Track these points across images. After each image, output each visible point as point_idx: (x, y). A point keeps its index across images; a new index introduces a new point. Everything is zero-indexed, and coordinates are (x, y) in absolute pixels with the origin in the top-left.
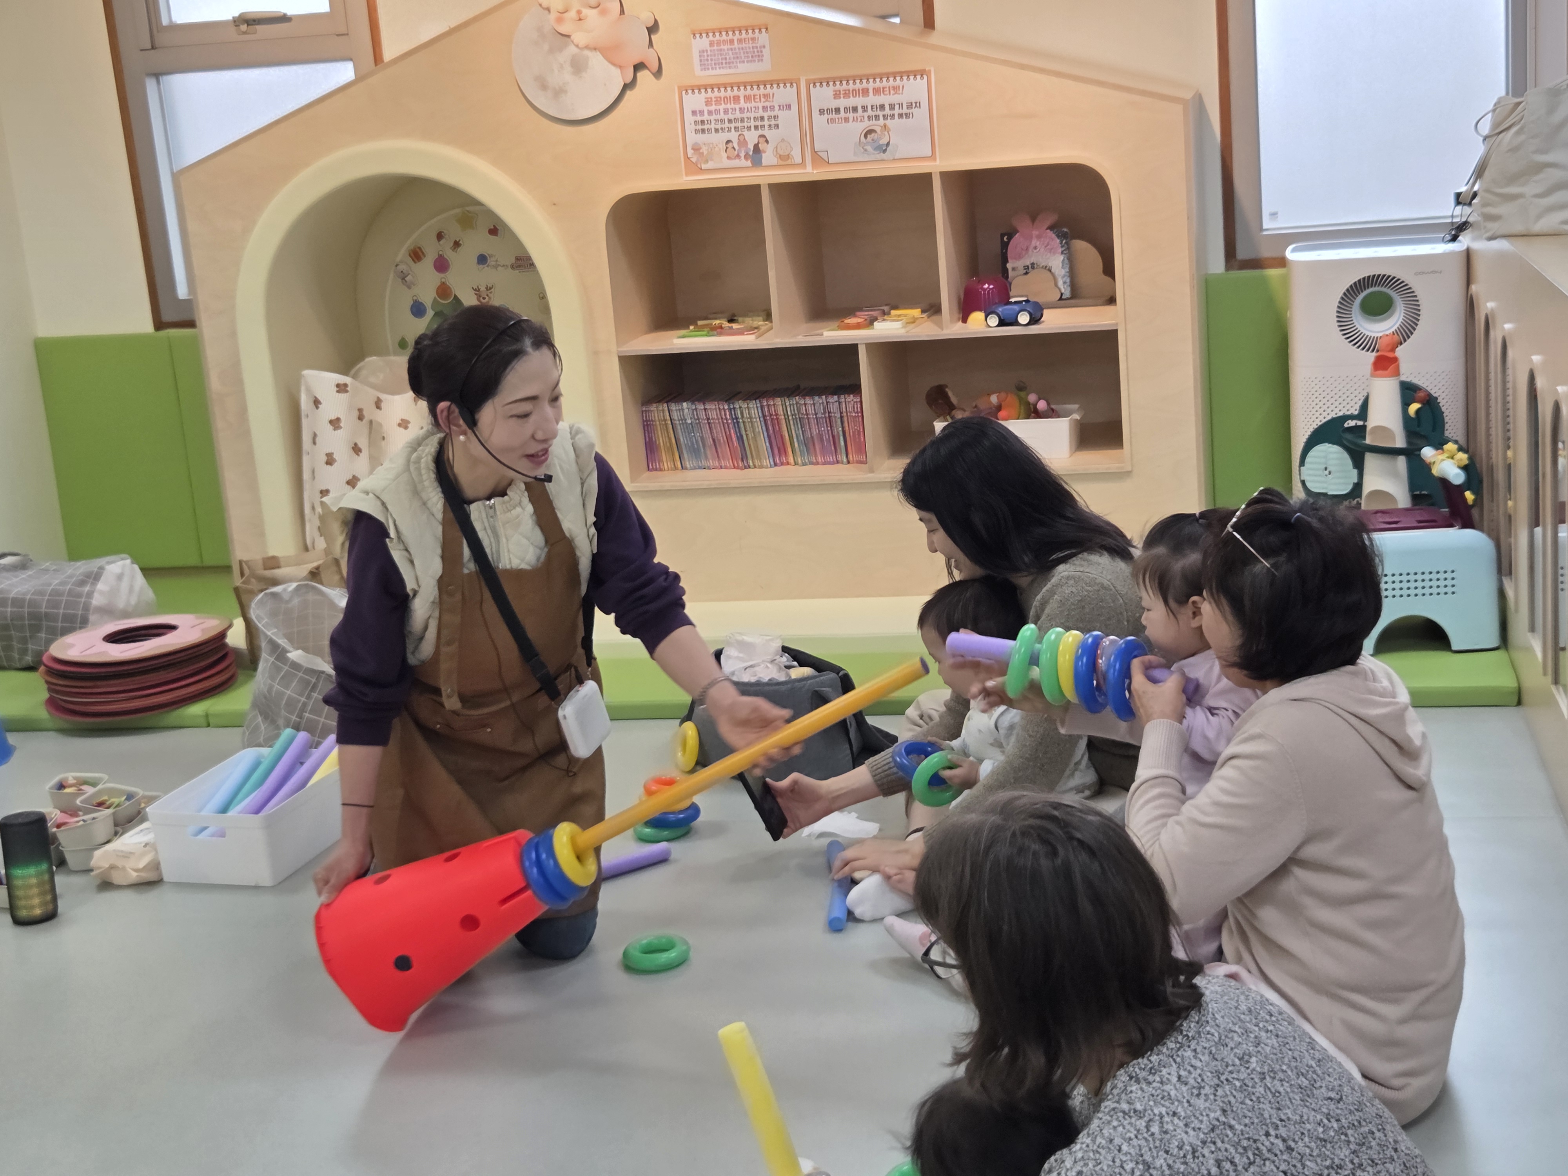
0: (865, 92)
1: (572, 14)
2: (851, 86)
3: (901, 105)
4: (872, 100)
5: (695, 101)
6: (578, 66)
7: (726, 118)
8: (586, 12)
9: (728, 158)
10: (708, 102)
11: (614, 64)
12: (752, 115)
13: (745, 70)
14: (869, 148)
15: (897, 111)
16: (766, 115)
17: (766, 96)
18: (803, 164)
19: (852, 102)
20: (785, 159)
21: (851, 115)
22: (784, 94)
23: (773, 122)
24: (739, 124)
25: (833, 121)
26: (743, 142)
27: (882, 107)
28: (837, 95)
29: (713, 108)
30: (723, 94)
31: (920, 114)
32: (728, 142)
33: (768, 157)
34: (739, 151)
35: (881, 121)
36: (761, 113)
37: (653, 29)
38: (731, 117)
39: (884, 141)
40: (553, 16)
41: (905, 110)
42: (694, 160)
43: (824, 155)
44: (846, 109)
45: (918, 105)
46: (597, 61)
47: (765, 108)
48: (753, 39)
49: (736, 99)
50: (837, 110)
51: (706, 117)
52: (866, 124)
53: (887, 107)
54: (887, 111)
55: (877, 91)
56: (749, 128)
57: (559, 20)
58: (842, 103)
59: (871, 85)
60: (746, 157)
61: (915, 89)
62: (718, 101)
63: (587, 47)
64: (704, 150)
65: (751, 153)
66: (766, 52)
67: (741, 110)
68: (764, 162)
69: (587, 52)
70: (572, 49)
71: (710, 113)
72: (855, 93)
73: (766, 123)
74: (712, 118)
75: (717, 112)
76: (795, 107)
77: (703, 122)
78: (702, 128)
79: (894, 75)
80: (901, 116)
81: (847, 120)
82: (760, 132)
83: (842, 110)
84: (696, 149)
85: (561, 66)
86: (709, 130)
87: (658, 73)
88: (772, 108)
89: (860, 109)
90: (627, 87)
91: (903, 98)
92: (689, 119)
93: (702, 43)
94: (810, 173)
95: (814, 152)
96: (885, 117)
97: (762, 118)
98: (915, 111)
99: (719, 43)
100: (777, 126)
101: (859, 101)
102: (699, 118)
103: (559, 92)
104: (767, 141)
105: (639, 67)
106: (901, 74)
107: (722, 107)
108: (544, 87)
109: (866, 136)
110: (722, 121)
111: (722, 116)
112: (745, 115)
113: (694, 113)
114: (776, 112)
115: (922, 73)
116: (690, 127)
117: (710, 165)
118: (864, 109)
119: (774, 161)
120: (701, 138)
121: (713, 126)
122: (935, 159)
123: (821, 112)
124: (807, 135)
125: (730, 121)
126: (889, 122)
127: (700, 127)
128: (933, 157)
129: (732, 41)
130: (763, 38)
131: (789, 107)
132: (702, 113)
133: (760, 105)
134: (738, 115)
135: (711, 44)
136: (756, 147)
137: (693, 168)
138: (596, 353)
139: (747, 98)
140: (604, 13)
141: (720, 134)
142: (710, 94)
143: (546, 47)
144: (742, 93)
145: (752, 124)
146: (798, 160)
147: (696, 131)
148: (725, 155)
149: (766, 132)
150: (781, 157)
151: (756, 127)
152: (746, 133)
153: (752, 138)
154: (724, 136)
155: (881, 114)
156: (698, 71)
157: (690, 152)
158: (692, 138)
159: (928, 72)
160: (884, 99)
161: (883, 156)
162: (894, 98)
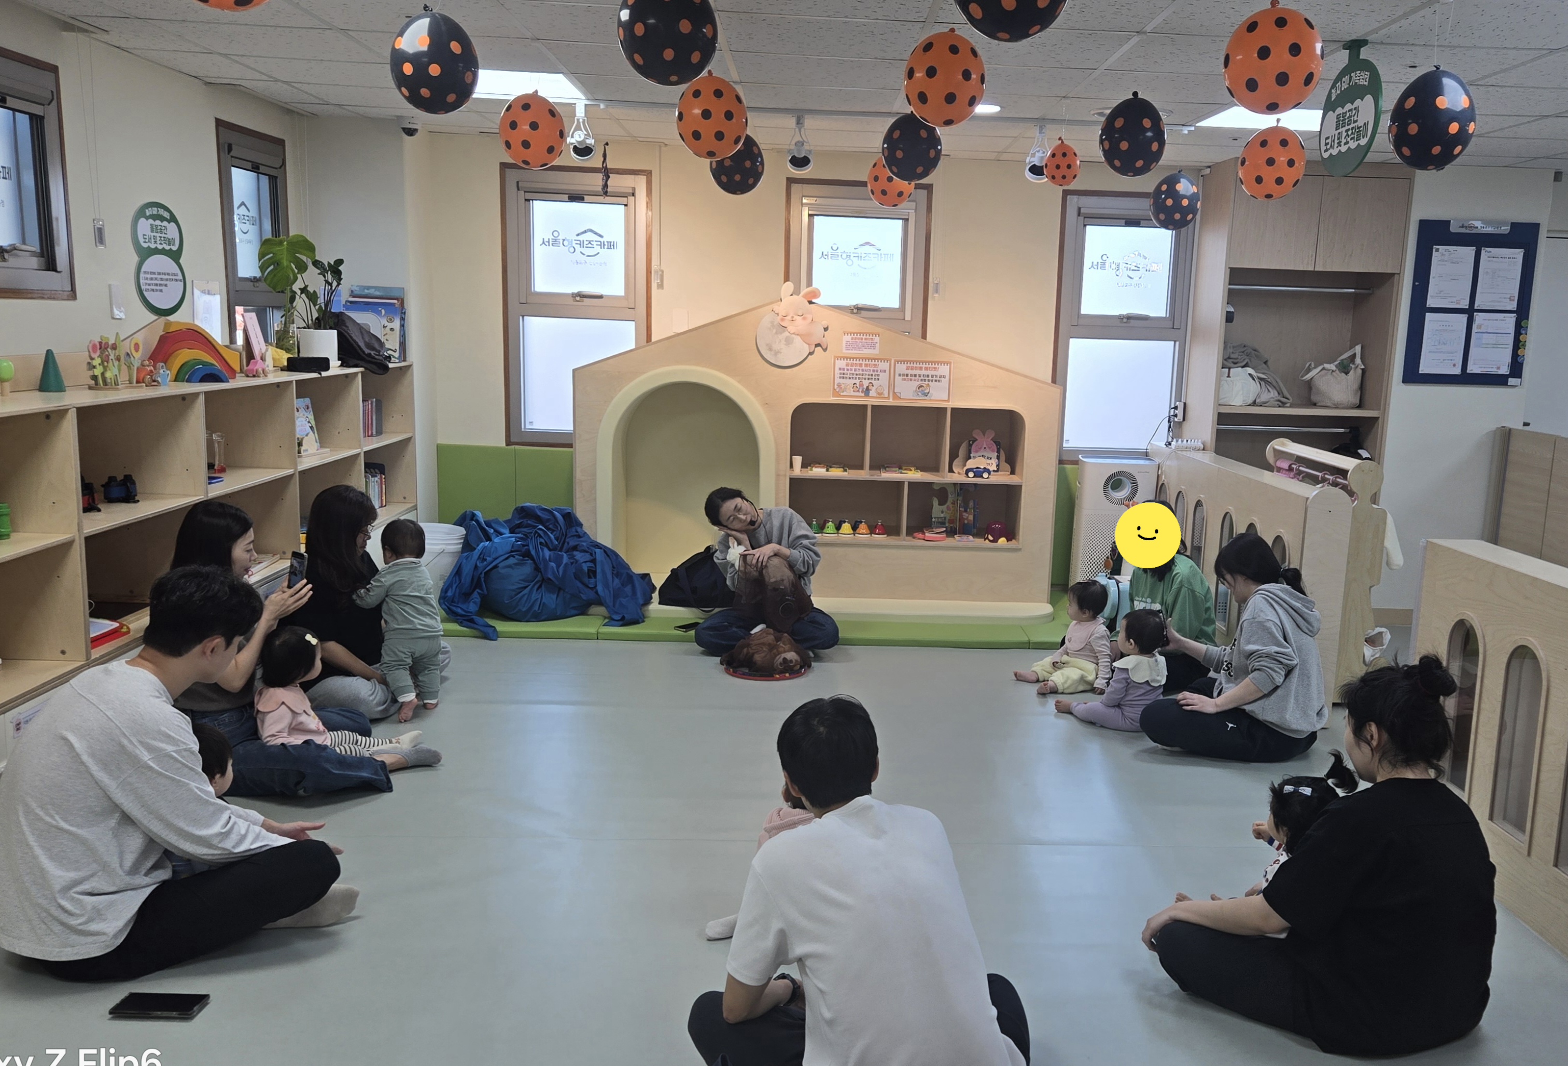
0: (921, 368)
1: (789, 318)
2: (915, 365)
3: (936, 376)
4: (923, 372)
5: (841, 364)
6: (788, 341)
7: (855, 373)
8: (796, 317)
9: (854, 391)
10: (847, 365)
11: (805, 343)
12: (867, 373)
13: (867, 352)
14: (919, 393)
15: (934, 378)
16: (874, 374)
17: (875, 365)
18: (888, 398)
19: (914, 372)
20: (880, 395)
21: (913, 378)
22: (884, 366)
23: (877, 377)
24: (861, 377)
25: (905, 379)
26: (861, 385)
27: (928, 376)
28: (907, 369)
29: (849, 368)
30: (854, 362)
31: (945, 382)
32: (855, 384)
33: (872, 393)
34: (859, 388)
35: (927, 382)
36: (872, 373)
37: (826, 329)
38: (857, 373)
39: (927, 391)
40: (780, 317)
41: (938, 379)
42: (837, 390)
43: (898, 394)
44: (911, 375)
45: (944, 377)
46: (798, 340)
47: (874, 371)
48: (872, 339)
49: (861, 365)
50: (907, 375)
51: (845, 372)
52: (920, 382)
53: (930, 376)
54: (930, 378)
55: (926, 369)
56: (865, 379)
57: (782, 320)
58: (910, 372)
59: (924, 366)
60: (862, 392)
61: (943, 370)
63: (794, 333)
64: (843, 386)
65: (864, 390)
66: (877, 345)
67: (863, 370)
68: (870, 395)
69: (793, 336)
70: (786, 334)
71: (848, 370)
72: (916, 368)
73: (873, 377)
74: (848, 372)
75: (851, 370)
76: (888, 372)
77: (843, 374)
78: (843, 376)
79: (935, 362)
80: (936, 381)
81: (911, 380)
82: (870, 381)
83: (909, 375)
84: (839, 386)
85: (780, 341)
86: (846, 378)
87: (825, 349)
89: (918, 376)
90: (811, 354)
91: (938, 373)
92: (837, 371)
93: (848, 338)
94: (891, 402)
95: (894, 393)
96: (929, 381)
97: (872, 375)
98: (942, 379)
99: (855, 339)
100: (878, 379)
101: (917, 372)
102: (842, 372)
103: (777, 353)
104: (873, 386)
105: (818, 345)
107: (853, 368)
108: (770, 349)
109: (919, 389)
110: (853, 374)
111: (853, 372)
112: (864, 372)
113: (840, 369)
114: (878, 373)
115: (948, 363)
116: (837, 376)
117: (844, 394)
118: (920, 376)
119: (875, 395)
120: (842, 381)
121: (848, 376)
123: (900, 375)
124: (892, 385)
125: (857, 375)
126: (930, 383)
128: (948, 401)
129: (862, 339)
130: (877, 339)
131: (885, 371)
132: (844, 369)
133: (872, 369)
134: (861, 372)
135: (852, 339)
136: (867, 387)
137: (836, 394)
138: (778, 476)
139: (866, 365)
140: (804, 319)
141: (851, 380)
142: (848, 361)
143: (774, 331)
144: (864, 363)
145: (867, 377)
146: (887, 396)
147: (840, 378)
148: (852, 390)
149: (873, 381)
150: (878, 394)
151: (869, 379)
152: (863, 381)
153: (866, 383)
154: (854, 381)
155: (927, 379)
156: (844, 351)
157: (836, 387)
158: (837, 380)
159: (950, 363)
160: (930, 373)
161: (926, 398)
162: (933, 373)
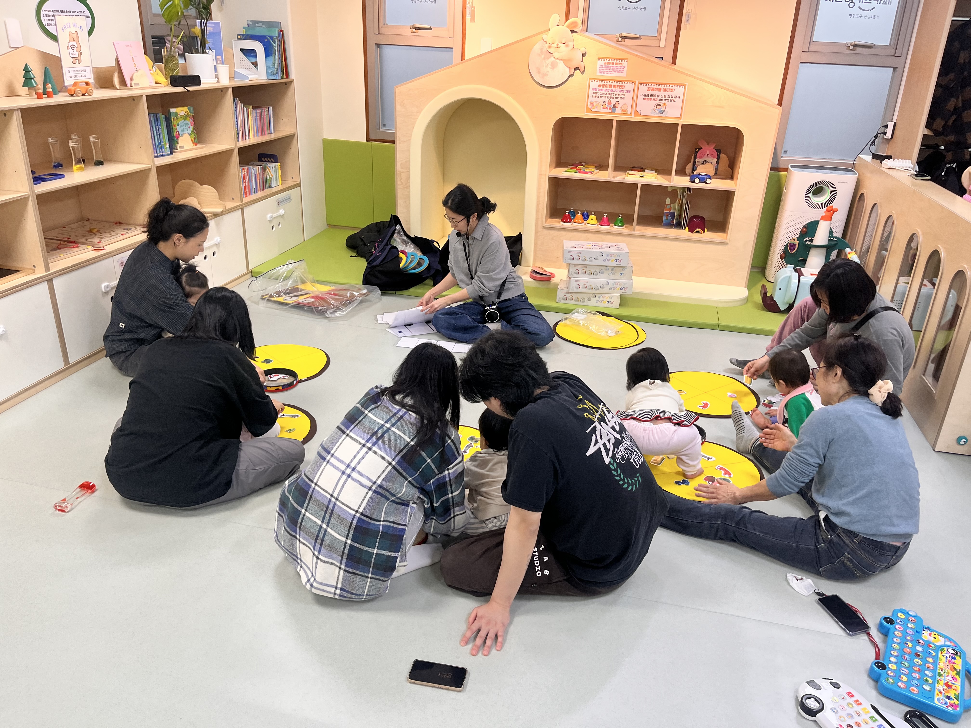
0: (660, 90)
2: (655, 87)
3: (672, 97)
4: (662, 93)
5: (594, 84)
6: (554, 66)
7: (605, 92)
9: (603, 108)
10: (599, 86)
11: (567, 67)
12: (615, 93)
13: (616, 75)
14: (657, 111)
15: (670, 98)
17: (622, 86)
18: (630, 114)
19: (654, 93)
20: (624, 111)
21: (653, 98)
22: (629, 87)
23: (622, 97)
24: (609, 96)
25: (645, 99)
26: (610, 103)
27: (665, 96)
28: (649, 90)
29: (601, 88)
30: (606, 83)
31: (679, 101)
32: (604, 102)
33: (618, 110)
34: (608, 106)
35: (664, 102)
36: (619, 93)
38: (607, 92)
39: (663, 109)
41: (674, 99)
42: (590, 107)
43: (639, 112)
44: (651, 96)
45: (679, 97)
48: (621, 64)
49: (610, 86)
51: (598, 91)
52: (658, 101)
53: (667, 96)
54: (667, 98)
55: (664, 90)
56: (613, 98)
58: (650, 93)
59: (663, 87)
60: (610, 109)
61: (679, 91)
62: (603, 86)
64: (595, 104)
65: (612, 107)
66: (625, 69)
67: (612, 91)
68: (617, 112)
72: (656, 89)
73: (620, 96)
74: (600, 92)
75: (602, 90)
76: (632, 92)
77: (596, 93)
78: (595, 95)
79: (672, 84)
80: (671, 100)
81: (651, 99)
82: (617, 100)
83: (649, 96)
84: (592, 103)
85: (547, 65)
86: (598, 97)
87: (583, 73)
88: (623, 91)
89: (656, 96)
91: (674, 94)
92: (591, 91)
93: (601, 62)
94: (632, 118)
95: (636, 110)
96: (665, 100)
98: (677, 99)
99: (608, 63)
100: (624, 98)
101: (656, 93)
102: (595, 91)
103: (545, 75)
104: (619, 104)
106: (675, 85)
107: (604, 88)
108: (539, 72)
109: (656, 107)
110: (603, 94)
112: (612, 93)
113: (593, 89)
114: (624, 93)
115: (683, 85)
116: (591, 94)
117: (596, 110)
118: (658, 96)
119: (620, 111)
120: (594, 99)
121: (599, 95)
122: (681, 119)
123: (642, 95)
124: (634, 103)
125: (606, 94)
126: (666, 102)
127: (594, 95)
129: (613, 63)
130: (625, 64)
131: (630, 92)
133: (619, 89)
134: (610, 92)
135: (605, 63)
136: (614, 105)
137: (589, 110)
138: (540, 175)
139: (615, 86)
141: (602, 99)
142: (601, 83)
143: (543, 56)
144: (613, 84)
145: (615, 96)
146: (629, 112)
148: (602, 107)
149: (619, 100)
151: (616, 98)
152: (611, 99)
153: (613, 101)
154: (604, 100)
155: (664, 98)
156: (598, 74)
157: (589, 104)
158: (591, 99)
159: (685, 85)
160: (666, 93)
161: (662, 115)
162: (670, 93)
